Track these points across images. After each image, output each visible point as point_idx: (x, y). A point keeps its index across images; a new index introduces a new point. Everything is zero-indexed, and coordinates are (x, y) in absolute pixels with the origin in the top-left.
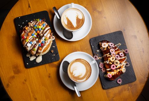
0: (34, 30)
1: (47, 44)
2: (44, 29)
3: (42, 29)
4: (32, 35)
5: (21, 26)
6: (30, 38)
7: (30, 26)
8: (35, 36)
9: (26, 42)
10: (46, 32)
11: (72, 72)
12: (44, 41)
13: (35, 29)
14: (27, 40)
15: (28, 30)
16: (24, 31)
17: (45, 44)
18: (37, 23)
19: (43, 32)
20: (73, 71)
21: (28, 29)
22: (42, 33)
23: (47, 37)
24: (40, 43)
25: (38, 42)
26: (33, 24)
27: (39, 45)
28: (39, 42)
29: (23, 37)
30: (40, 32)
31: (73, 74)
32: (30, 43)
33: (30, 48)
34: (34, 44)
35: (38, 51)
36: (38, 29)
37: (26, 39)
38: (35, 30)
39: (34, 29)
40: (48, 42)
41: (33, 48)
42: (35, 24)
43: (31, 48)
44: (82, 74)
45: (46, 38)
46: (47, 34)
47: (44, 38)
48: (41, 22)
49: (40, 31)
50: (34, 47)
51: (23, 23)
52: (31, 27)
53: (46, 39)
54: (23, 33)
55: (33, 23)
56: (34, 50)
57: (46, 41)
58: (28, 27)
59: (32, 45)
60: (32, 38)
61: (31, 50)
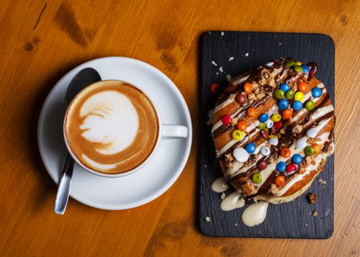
0: (273, 101)
1: (309, 169)
2: (312, 108)
3: (304, 105)
4: (259, 118)
5: (221, 69)
6: (249, 130)
7: (263, 82)
8: (269, 124)
9: (232, 138)
10: (318, 121)
11: (84, 118)
12: (303, 155)
13: (279, 97)
14: (240, 132)
15: (252, 97)
16: (233, 96)
17: (302, 169)
18: (293, 79)
19: (306, 121)
20: (91, 114)
21: (253, 92)
22: (302, 124)
23: (318, 143)
24: (283, 160)
25: (277, 152)
26: (276, 78)
27: (279, 165)
28: (279, 154)
29: (225, 118)
30: (293, 116)
31: (82, 127)
32: (245, 147)
33: (242, 165)
34: (260, 157)
35: (270, 187)
36: (292, 102)
37: (236, 127)
38: (278, 102)
39: (274, 97)
40: (313, 163)
41: (251, 170)
42: (285, 80)
43: (245, 170)
44: (110, 144)
45: (314, 145)
46: (320, 134)
47: (303, 143)
48: (306, 77)
49: (295, 112)
50: (260, 167)
51: (232, 58)
52: (267, 86)
53: (313, 150)
54: (230, 101)
55: (277, 71)
56: (255, 178)
57: (308, 159)
58: (255, 85)
59: (252, 157)
60: (258, 130)
61: (244, 175)
